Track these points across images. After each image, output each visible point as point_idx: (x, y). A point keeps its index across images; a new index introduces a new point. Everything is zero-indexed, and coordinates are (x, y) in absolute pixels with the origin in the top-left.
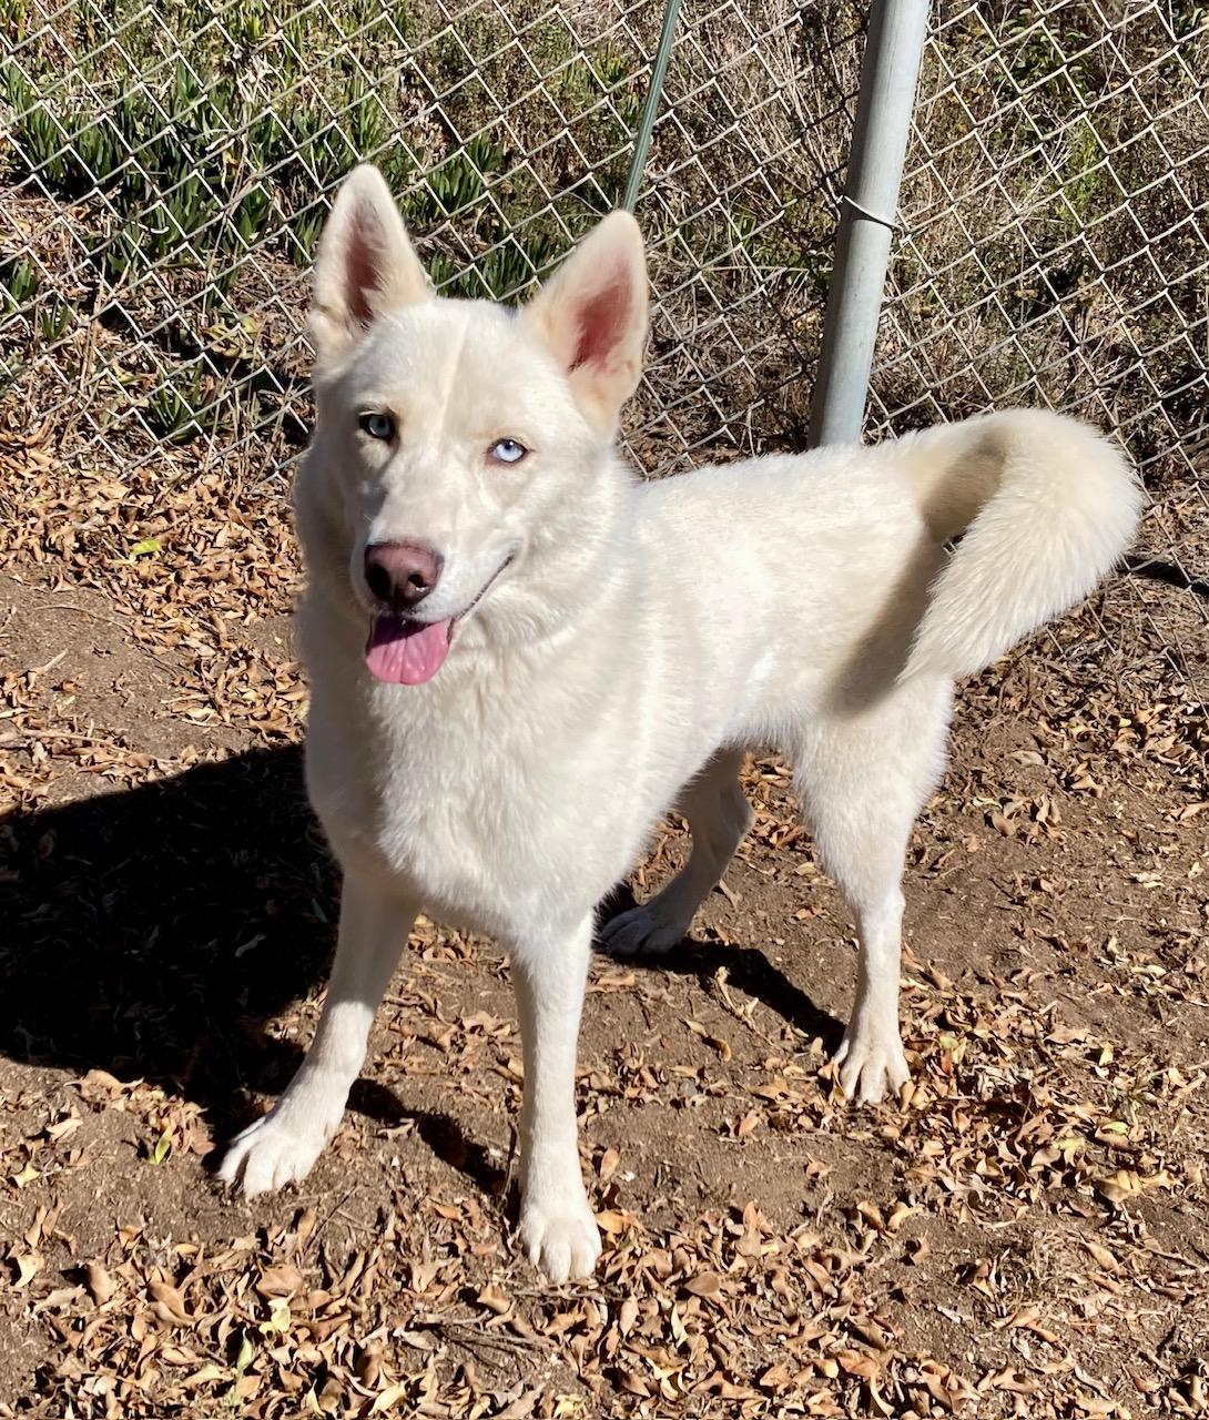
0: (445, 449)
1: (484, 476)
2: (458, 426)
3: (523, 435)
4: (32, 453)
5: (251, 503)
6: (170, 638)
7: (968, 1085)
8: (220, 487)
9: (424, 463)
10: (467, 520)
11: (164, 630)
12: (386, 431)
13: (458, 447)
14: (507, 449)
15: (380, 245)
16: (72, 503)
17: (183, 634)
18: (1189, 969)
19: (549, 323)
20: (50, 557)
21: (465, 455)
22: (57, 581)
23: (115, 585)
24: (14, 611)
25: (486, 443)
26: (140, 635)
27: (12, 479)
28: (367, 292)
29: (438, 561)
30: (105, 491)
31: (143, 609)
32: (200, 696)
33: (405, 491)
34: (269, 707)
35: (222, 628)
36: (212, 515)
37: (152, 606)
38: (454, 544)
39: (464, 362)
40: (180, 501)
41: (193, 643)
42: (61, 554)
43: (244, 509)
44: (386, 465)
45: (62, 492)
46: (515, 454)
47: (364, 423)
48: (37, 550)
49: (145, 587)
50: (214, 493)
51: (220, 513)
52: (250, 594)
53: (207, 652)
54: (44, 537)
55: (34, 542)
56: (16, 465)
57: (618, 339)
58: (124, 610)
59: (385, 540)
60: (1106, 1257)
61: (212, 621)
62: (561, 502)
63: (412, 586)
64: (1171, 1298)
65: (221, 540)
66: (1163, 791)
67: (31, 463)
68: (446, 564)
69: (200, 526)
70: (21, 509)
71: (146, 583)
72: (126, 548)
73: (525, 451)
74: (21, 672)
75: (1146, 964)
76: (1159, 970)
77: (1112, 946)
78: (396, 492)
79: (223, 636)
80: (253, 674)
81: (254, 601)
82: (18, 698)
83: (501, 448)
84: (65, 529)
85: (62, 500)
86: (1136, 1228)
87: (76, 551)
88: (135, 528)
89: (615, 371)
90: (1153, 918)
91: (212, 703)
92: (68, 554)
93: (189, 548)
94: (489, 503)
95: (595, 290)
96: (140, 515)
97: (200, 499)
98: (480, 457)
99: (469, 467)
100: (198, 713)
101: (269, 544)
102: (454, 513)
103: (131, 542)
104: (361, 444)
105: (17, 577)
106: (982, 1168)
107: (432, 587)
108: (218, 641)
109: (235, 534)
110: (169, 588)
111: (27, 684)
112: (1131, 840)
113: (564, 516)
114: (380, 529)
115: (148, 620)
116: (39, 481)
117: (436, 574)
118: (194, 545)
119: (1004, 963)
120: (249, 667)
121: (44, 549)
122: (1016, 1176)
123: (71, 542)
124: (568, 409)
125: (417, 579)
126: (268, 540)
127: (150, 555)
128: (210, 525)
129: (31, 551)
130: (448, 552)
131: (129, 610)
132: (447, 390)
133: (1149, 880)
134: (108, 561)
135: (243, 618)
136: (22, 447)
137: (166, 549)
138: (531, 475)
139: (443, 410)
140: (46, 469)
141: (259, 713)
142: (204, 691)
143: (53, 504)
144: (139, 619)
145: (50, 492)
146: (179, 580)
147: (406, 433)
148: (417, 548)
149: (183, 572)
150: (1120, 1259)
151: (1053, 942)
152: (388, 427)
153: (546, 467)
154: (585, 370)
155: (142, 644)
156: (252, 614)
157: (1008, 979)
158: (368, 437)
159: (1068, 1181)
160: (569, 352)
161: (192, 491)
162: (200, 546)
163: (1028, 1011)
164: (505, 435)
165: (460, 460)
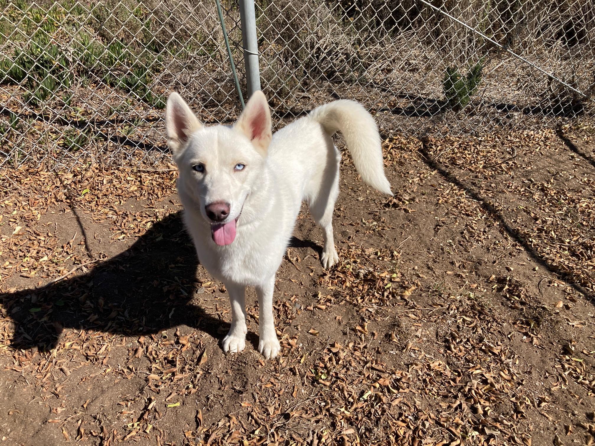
0: (221, 171)
1: (235, 175)
2: (223, 163)
3: (243, 161)
4: (42, 173)
5: (108, 169)
6: (104, 217)
7: (357, 276)
8: (97, 166)
9: (216, 175)
10: (233, 190)
11: (101, 215)
12: (201, 169)
13: (225, 169)
14: (240, 166)
15: (184, 115)
16: (58, 185)
17: (106, 214)
18: (382, 221)
19: (243, 127)
20: (59, 203)
21: (228, 171)
22: (65, 210)
23: (81, 206)
24: (56, 224)
25: (233, 166)
26: (95, 219)
27: (38, 182)
28: (183, 130)
29: (228, 205)
30: (66, 177)
31: (92, 210)
32: (119, 232)
33: (212, 185)
34: (139, 228)
35: (116, 208)
36: (99, 176)
37: (94, 208)
38: (232, 199)
39: (219, 143)
40: (89, 174)
41: (110, 216)
42: (62, 201)
43: (107, 171)
44: (203, 179)
45: (54, 181)
46: (242, 167)
47: (194, 168)
48: (55, 202)
49: (90, 203)
50: (97, 169)
51: (101, 174)
52: (119, 196)
53: (115, 217)
54: (56, 198)
55: (53, 200)
56: (38, 177)
57: (263, 129)
58: (87, 212)
59: (210, 202)
60: (413, 316)
61: (112, 207)
62: (257, 178)
63: (222, 215)
64: (432, 322)
65: (105, 182)
66: (352, 173)
67: (42, 176)
68: (231, 205)
69: (98, 180)
70: (45, 191)
71: (90, 202)
72: (80, 193)
73: (244, 166)
74: (67, 243)
75: (372, 222)
76: (375, 223)
77: (364, 221)
78: (209, 186)
79: (117, 211)
80: (130, 219)
81: (121, 197)
82: (70, 252)
83: (237, 167)
84: (60, 193)
85: (56, 185)
86: (414, 303)
87: (66, 199)
88: (80, 186)
89: (264, 138)
90: (367, 210)
91: (123, 233)
92: (64, 201)
93: (97, 187)
94: (238, 184)
95: (255, 115)
96: (79, 182)
97: (94, 172)
98: (232, 170)
99: (229, 174)
100: (121, 237)
101: (118, 179)
102: (229, 189)
103: (80, 191)
104: (194, 174)
105: (53, 212)
106: (373, 301)
107: (229, 214)
108: (117, 213)
109: (108, 179)
110: (96, 202)
111: (70, 246)
112: (352, 189)
113: (258, 182)
114: (208, 199)
115: (95, 213)
116: (47, 181)
117: (229, 210)
118: (98, 186)
119: (345, 236)
120: (128, 217)
121: (57, 201)
122: (381, 300)
123: (64, 197)
124: (254, 151)
125: (224, 213)
126: (117, 177)
127: (87, 193)
128: (100, 178)
129: (53, 203)
130: (231, 202)
131: (88, 212)
132: (217, 152)
133: (361, 199)
134: (76, 199)
135: (120, 203)
136: (37, 172)
137: (91, 190)
138: (248, 172)
139: (217, 159)
140: (46, 176)
141: (137, 230)
142: (119, 230)
143: (54, 186)
144: (92, 214)
145: (51, 183)
146: (98, 198)
147: (208, 168)
148: (221, 203)
149: (98, 195)
150: (416, 316)
151: (351, 225)
152: (202, 168)
153: (251, 169)
154: (256, 140)
155: (96, 221)
156: (122, 202)
157: (348, 240)
158: (197, 172)
159: (393, 296)
160: (250, 135)
161: (91, 170)
162: (100, 186)
163: (357, 248)
164: (238, 163)
165: (226, 173)
